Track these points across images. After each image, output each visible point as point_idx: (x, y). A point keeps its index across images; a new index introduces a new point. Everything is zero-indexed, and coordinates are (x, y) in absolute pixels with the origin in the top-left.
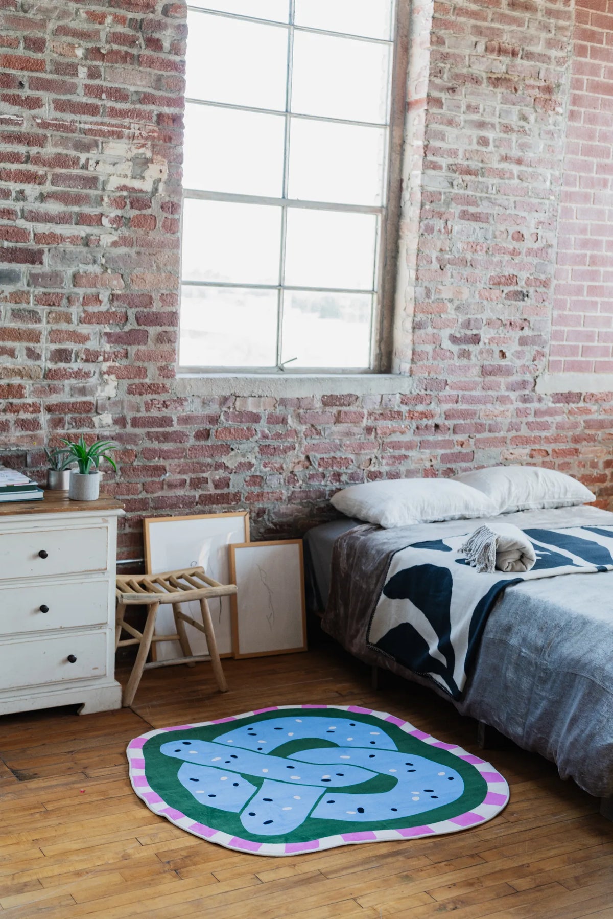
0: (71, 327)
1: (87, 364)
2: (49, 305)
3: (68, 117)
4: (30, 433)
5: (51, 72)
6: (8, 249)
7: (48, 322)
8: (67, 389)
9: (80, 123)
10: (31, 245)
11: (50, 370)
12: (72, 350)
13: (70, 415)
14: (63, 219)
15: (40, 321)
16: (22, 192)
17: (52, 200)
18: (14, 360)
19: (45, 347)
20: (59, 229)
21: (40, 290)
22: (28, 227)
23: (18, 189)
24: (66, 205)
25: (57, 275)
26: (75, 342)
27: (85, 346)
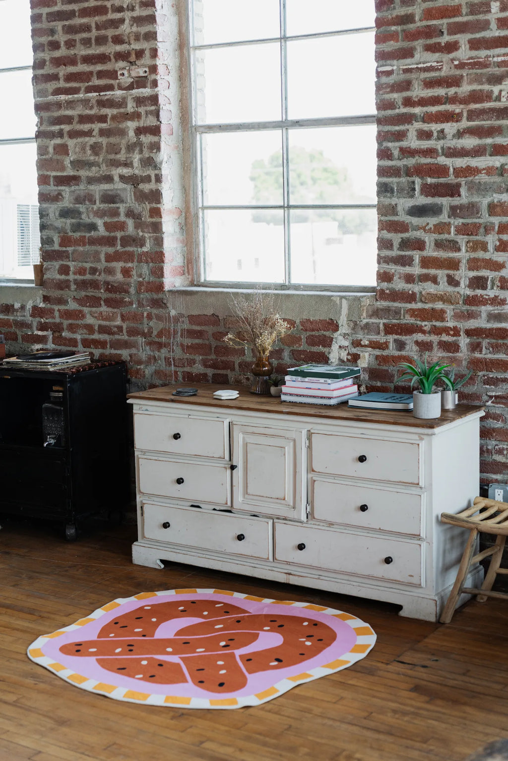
0: (487, 256)
1: (502, 291)
2: (468, 235)
3: (482, 53)
4: (451, 354)
5: (467, 15)
6: (431, 185)
7: (467, 251)
8: (484, 315)
9: (494, 57)
10: (451, 179)
11: (468, 296)
12: (488, 277)
13: (488, 341)
14: (478, 152)
15: (459, 250)
16: (442, 131)
17: (467, 136)
18: (436, 286)
19: (464, 274)
20: (475, 162)
21: (459, 221)
22: (448, 163)
23: (439, 129)
24: (480, 138)
25: (473, 206)
26: (491, 270)
27: (500, 274)
